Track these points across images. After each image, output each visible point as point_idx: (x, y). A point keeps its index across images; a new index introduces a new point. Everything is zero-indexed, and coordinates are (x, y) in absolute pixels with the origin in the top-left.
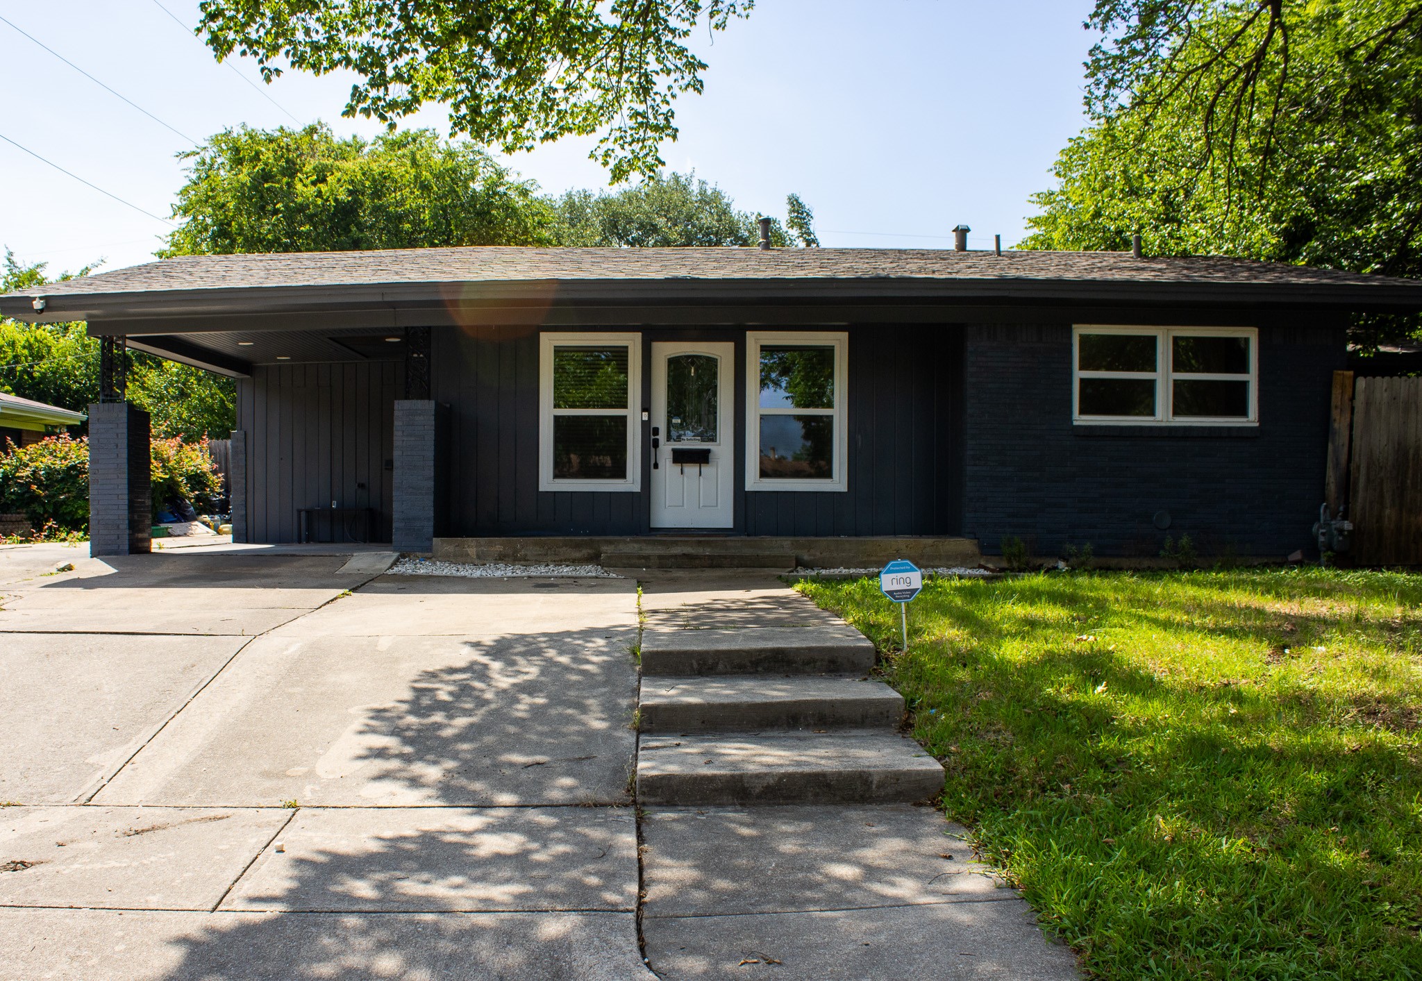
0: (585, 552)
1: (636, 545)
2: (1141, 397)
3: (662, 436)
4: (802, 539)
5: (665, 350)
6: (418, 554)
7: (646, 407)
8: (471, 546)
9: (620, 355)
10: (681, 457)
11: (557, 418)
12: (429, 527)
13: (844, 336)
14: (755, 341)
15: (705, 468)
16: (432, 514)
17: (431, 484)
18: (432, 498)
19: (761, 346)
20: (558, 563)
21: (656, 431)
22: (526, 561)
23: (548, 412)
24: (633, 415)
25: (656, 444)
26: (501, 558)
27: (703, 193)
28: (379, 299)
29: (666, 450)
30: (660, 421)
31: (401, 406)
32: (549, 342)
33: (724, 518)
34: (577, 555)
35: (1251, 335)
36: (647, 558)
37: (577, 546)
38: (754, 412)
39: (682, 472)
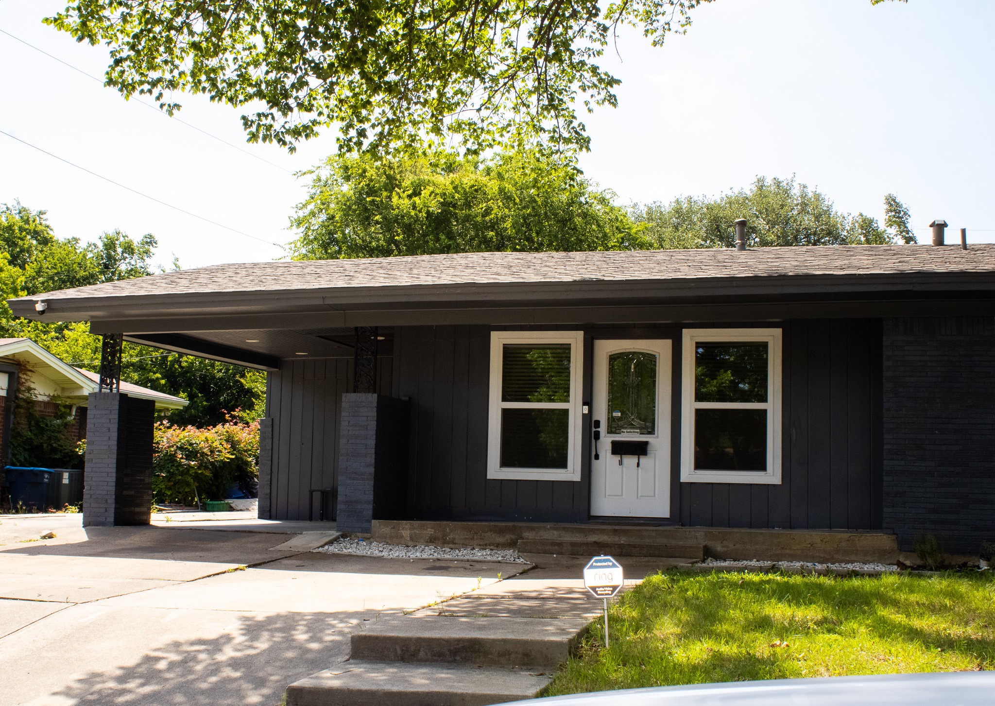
0: (508, 537)
1: (555, 532)
3: (603, 429)
4: (715, 530)
5: (606, 348)
6: (358, 534)
7: (588, 400)
8: (406, 528)
9: (564, 351)
10: (619, 449)
11: (505, 411)
12: (369, 509)
13: (778, 332)
14: (690, 338)
15: (643, 460)
16: (371, 497)
17: (372, 470)
18: (372, 483)
19: (697, 343)
20: (483, 547)
21: (597, 424)
22: (453, 544)
23: (496, 405)
24: (575, 409)
25: (597, 436)
26: (432, 541)
27: (804, 196)
28: (320, 302)
29: (606, 441)
30: (601, 413)
31: (349, 399)
32: (498, 340)
33: (661, 507)
34: (500, 540)
36: (560, 544)
37: (501, 531)
38: (689, 406)
39: (621, 463)
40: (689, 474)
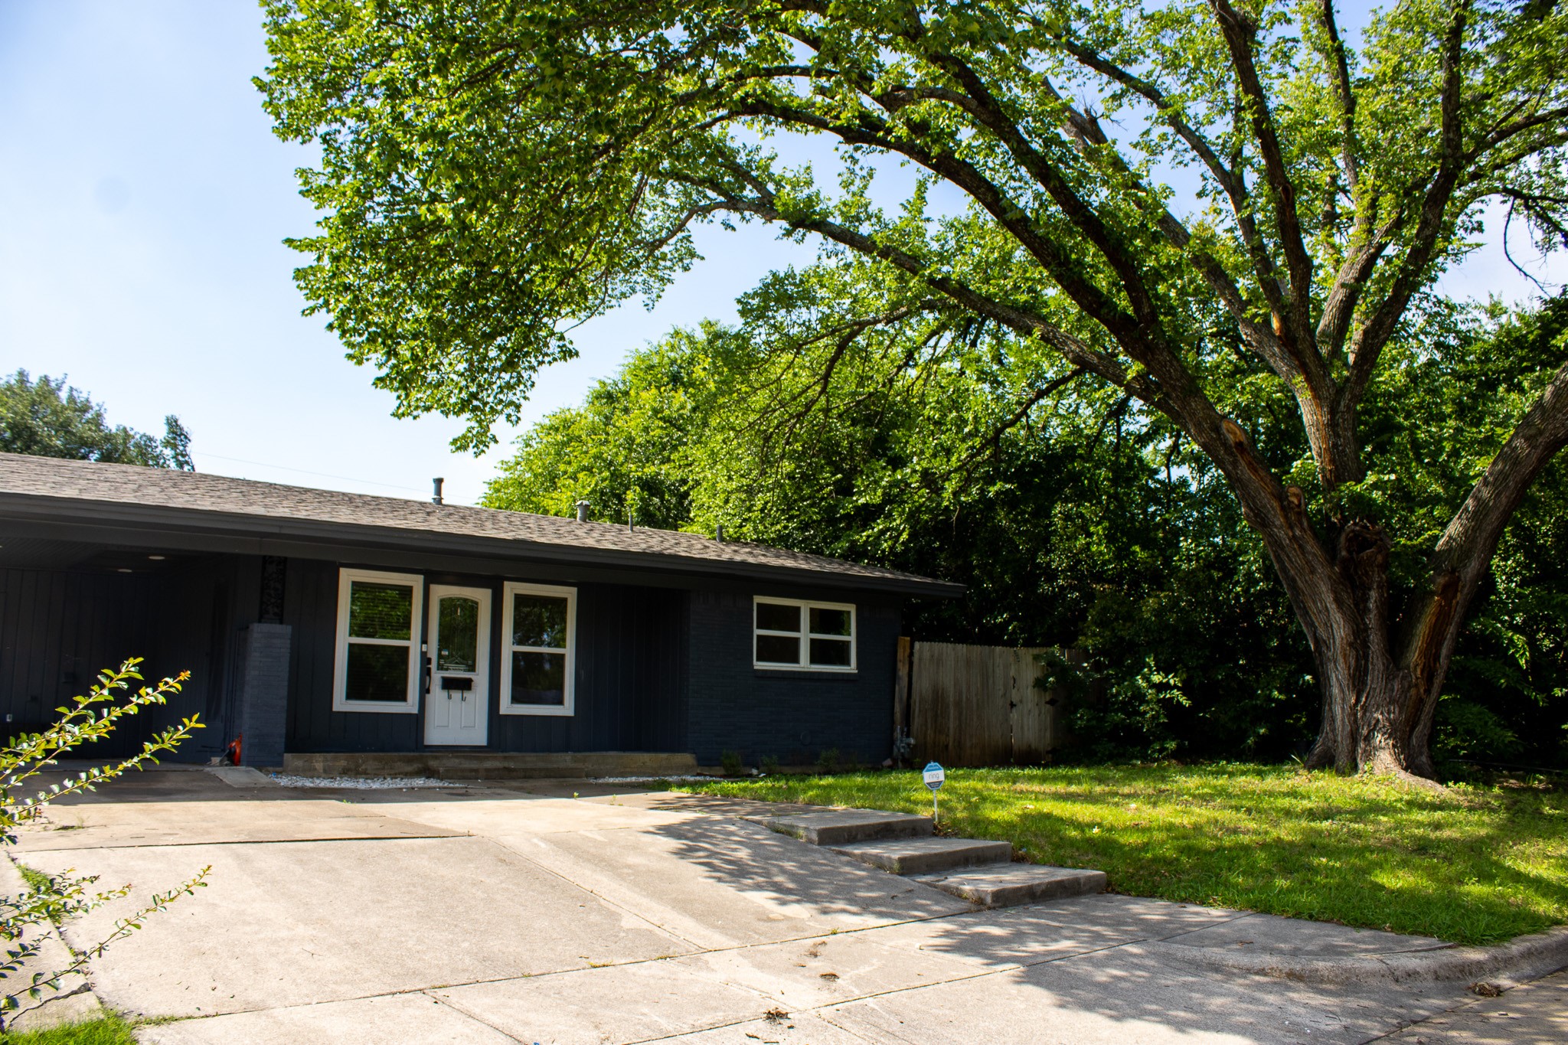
0: (416, 766)
2: (788, 649)
3: (433, 666)
5: (441, 592)
6: (270, 768)
7: (424, 641)
8: (319, 761)
9: (406, 592)
10: (449, 684)
11: (351, 646)
12: (281, 742)
13: (574, 590)
14: (511, 590)
15: (467, 694)
16: (284, 731)
17: (284, 702)
18: (284, 715)
19: (515, 594)
20: (394, 776)
21: (429, 661)
22: (367, 775)
23: (344, 640)
24: (414, 645)
25: (429, 672)
26: (345, 772)
28: (276, 530)
29: (437, 676)
30: (433, 655)
31: (259, 631)
32: (347, 577)
33: (479, 736)
34: (409, 769)
35: (851, 608)
36: (476, 771)
37: (409, 761)
38: (509, 647)
39: (450, 697)
40: (507, 707)
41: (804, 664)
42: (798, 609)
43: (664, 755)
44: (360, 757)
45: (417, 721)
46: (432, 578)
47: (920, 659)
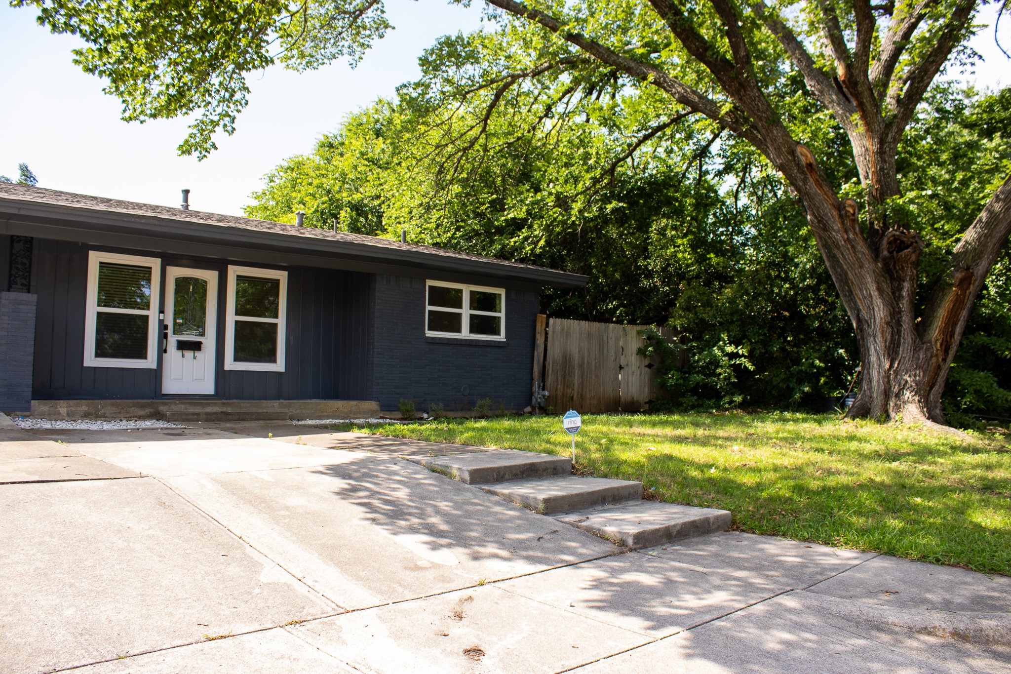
0: (148, 411)
1: (183, 406)
2: (453, 323)
3: (170, 331)
5: (175, 272)
6: (18, 413)
7: (162, 311)
8: (63, 407)
9: (146, 272)
10: (183, 346)
11: (99, 314)
12: (28, 392)
13: (285, 273)
14: (233, 272)
15: (197, 354)
16: (30, 381)
17: (31, 358)
18: (31, 369)
19: (238, 276)
20: (129, 419)
21: (166, 327)
22: (106, 418)
23: (92, 309)
24: (153, 314)
25: (166, 336)
26: (86, 416)
29: (172, 340)
30: (169, 322)
31: (9, 297)
32: (95, 259)
33: (208, 387)
34: (142, 413)
35: (502, 292)
36: (198, 414)
37: (142, 406)
38: (231, 318)
39: (183, 356)
40: (230, 364)
41: (465, 333)
42: (461, 291)
43: (354, 403)
44: (100, 403)
45: (156, 375)
46: (169, 260)
47: (554, 332)
